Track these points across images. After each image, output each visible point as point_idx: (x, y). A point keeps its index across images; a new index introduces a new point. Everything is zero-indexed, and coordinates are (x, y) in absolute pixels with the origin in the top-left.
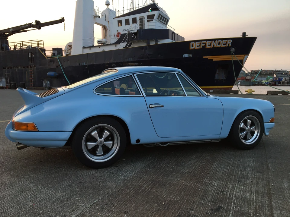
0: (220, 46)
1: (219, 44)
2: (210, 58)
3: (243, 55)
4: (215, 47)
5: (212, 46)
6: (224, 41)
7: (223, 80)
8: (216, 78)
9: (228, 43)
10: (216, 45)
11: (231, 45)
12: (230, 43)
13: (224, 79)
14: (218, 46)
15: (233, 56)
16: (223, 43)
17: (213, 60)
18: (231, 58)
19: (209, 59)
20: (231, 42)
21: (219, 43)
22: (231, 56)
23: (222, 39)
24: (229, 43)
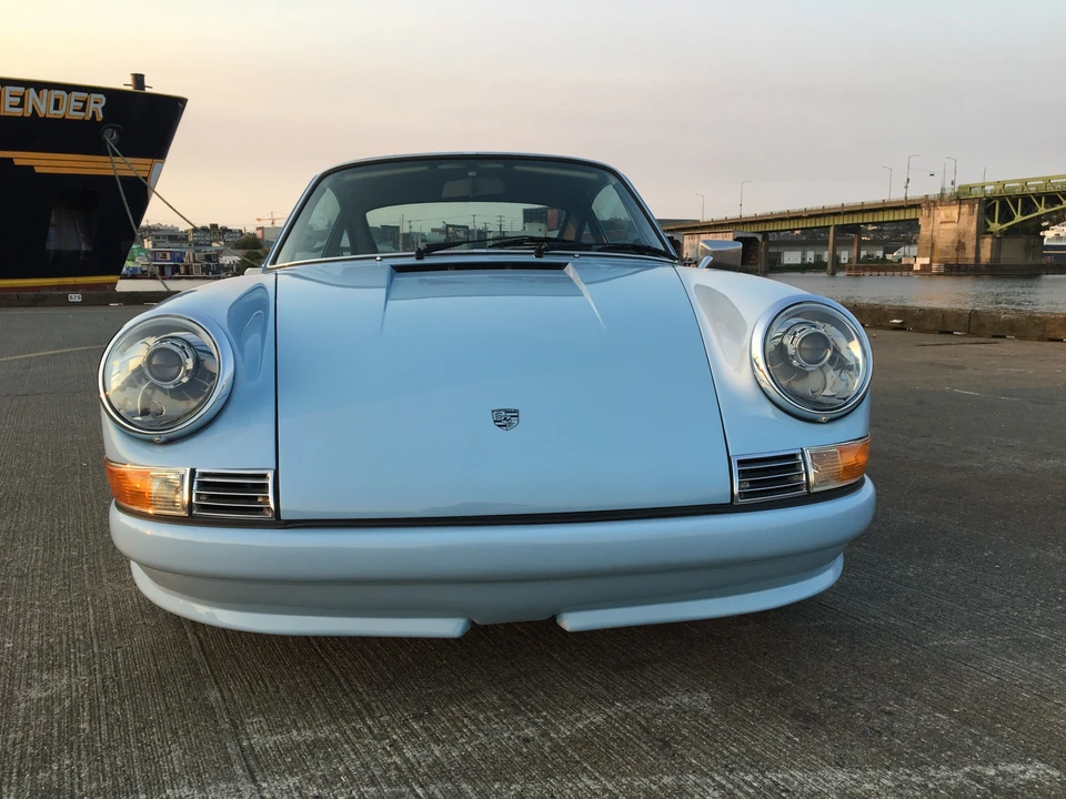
0: (60, 114)
1: (56, 107)
2: (21, 158)
3: (149, 161)
4: (41, 116)
5: (30, 111)
6: (75, 94)
7: (78, 253)
8: (52, 245)
9: (92, 107)
10: (43, 106)
11: (101, 116)
12: (100, 107)
13: (84, 248)
14: (53, 113)
15: (116, 159)
16: (73, 104)
17: (37, 170)
18: (109, 166)
19: (17, 162)
20: (104, 104)
21: (57, 102)
22: (107, 159)
23: (69, 88)
24: (97, 106)
